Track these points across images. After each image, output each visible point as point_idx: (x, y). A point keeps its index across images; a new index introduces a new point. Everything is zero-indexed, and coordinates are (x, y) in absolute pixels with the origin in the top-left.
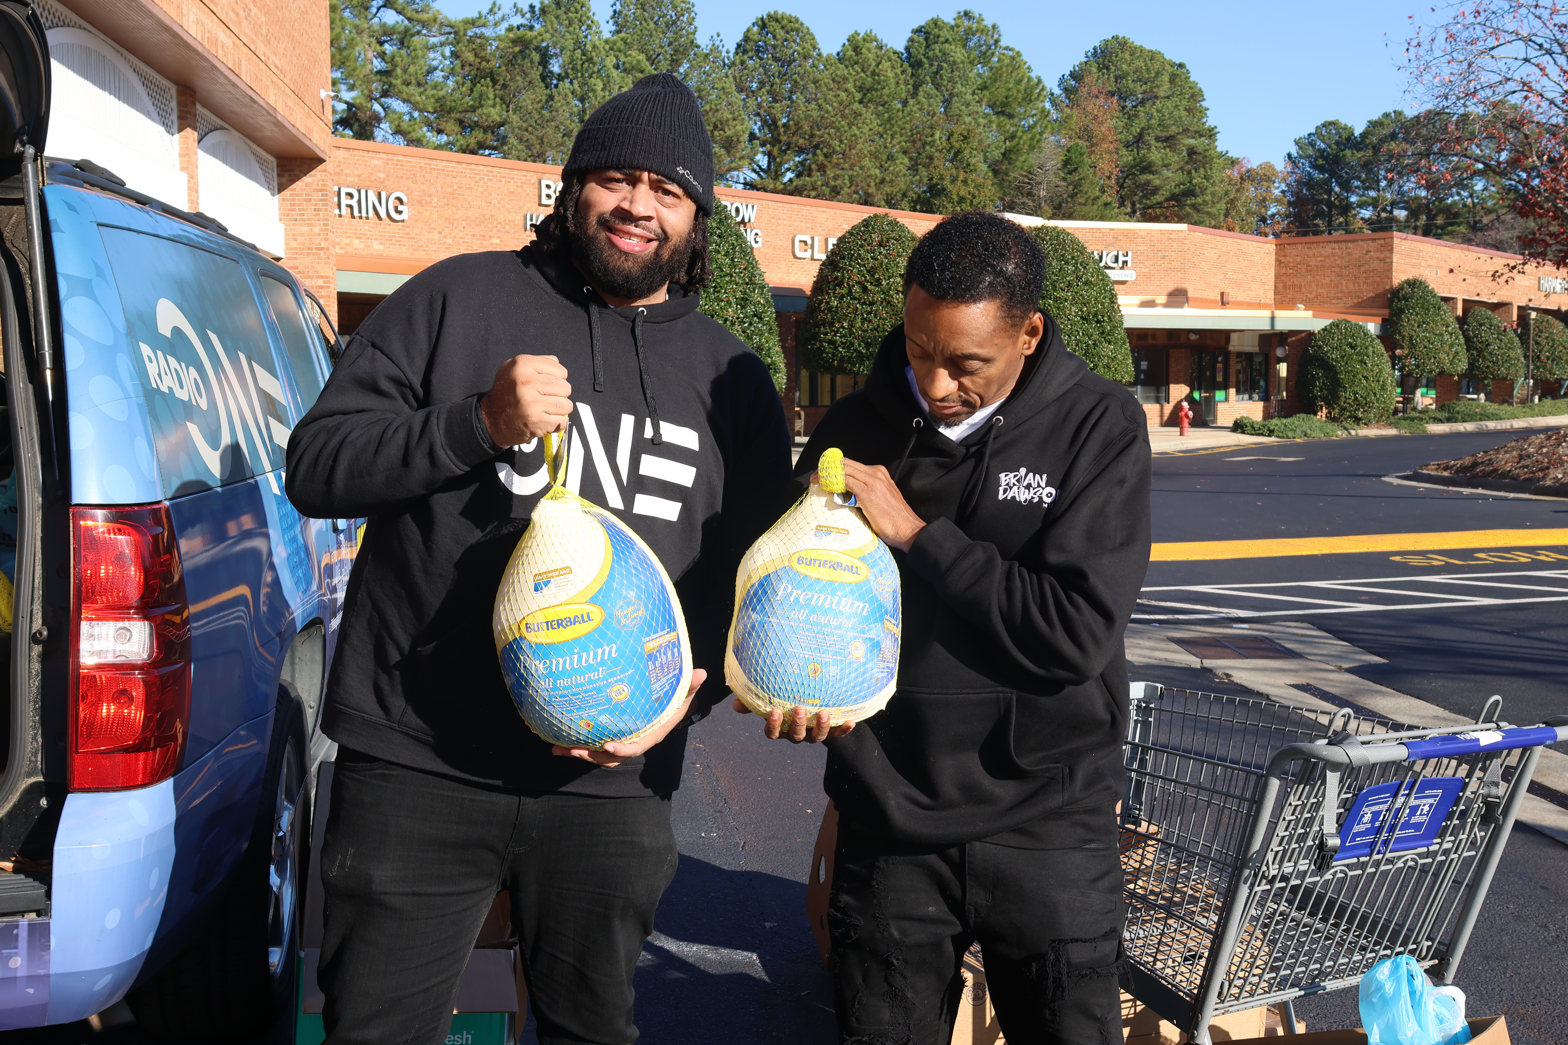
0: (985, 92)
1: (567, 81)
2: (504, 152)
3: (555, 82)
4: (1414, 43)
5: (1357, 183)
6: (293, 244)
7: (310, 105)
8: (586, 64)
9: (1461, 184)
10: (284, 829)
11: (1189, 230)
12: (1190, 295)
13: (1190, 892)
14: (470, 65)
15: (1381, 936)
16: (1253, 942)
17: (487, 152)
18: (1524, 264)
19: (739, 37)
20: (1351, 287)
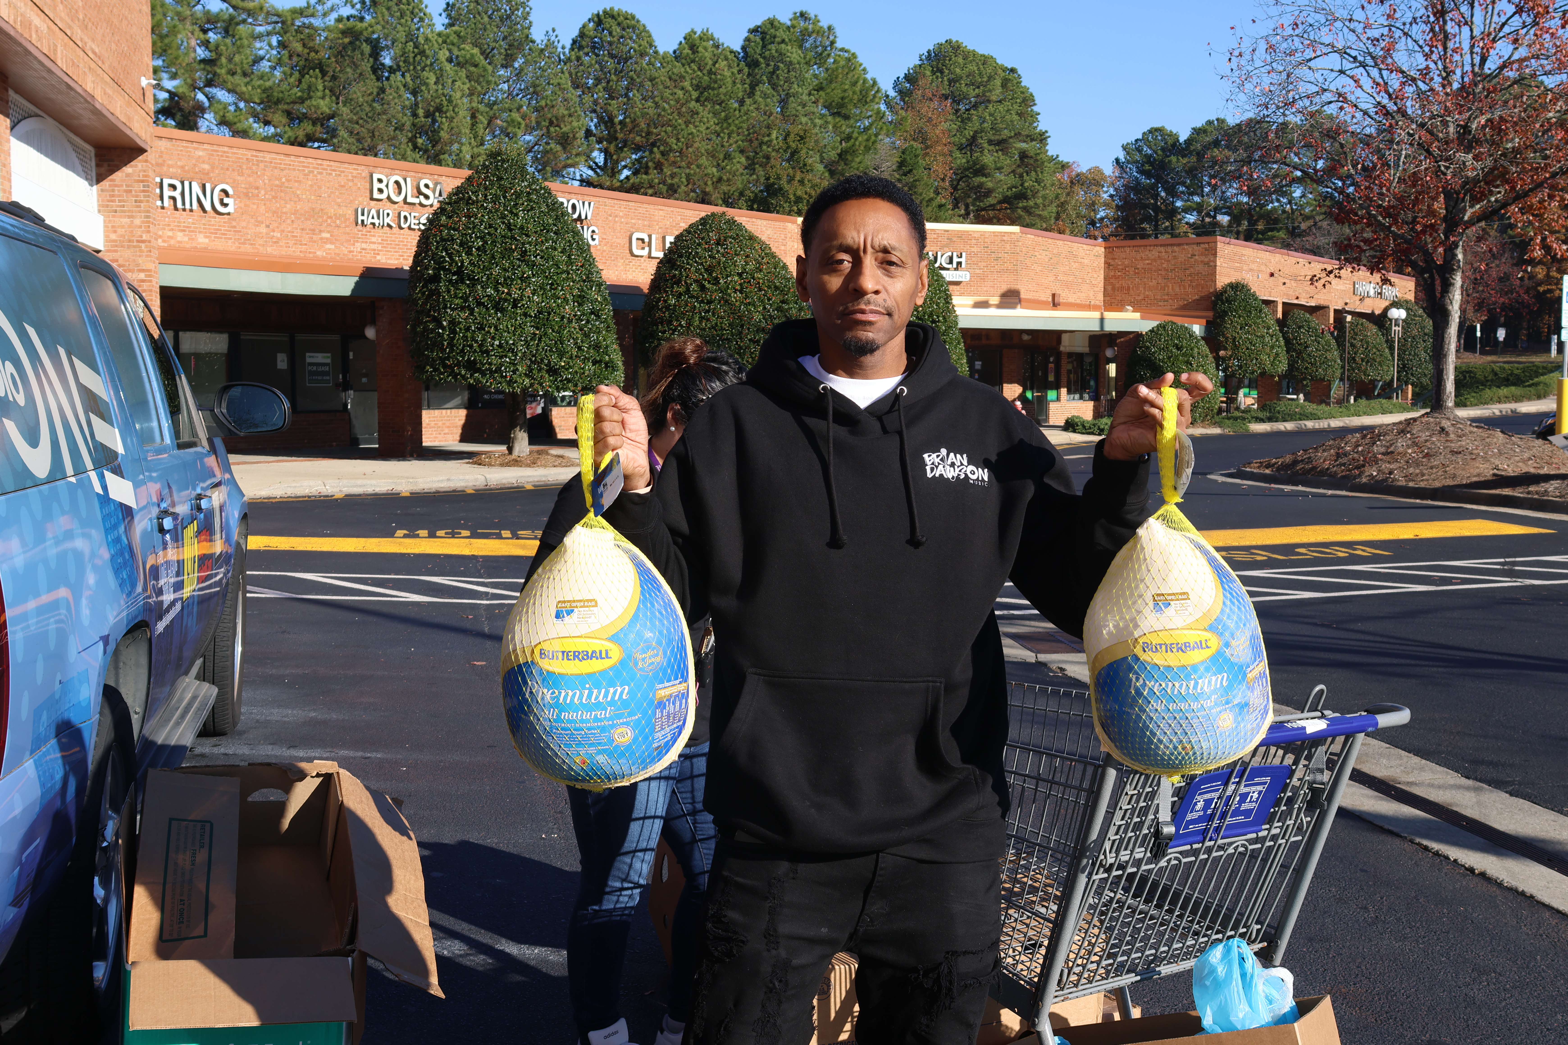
0: (821, 93)
1: (399, 74)
2: (334, 145)
3: (386, 74)
4: (1236, 53)
5: (1182, 189)
6: (113, 236)
7: (131, 93)
8: (419, 57)
9: (1281, 191)
10: (109, 839)
11: (1022, 232)
12: (1023, 296)
13: (1030, 882)
14: (298, 55)
15: (1213, 921)
16: (1091, 930)
17: (316, 145)
18: (1340, 269)
19: (575, 33)
20: (1177, 289)
